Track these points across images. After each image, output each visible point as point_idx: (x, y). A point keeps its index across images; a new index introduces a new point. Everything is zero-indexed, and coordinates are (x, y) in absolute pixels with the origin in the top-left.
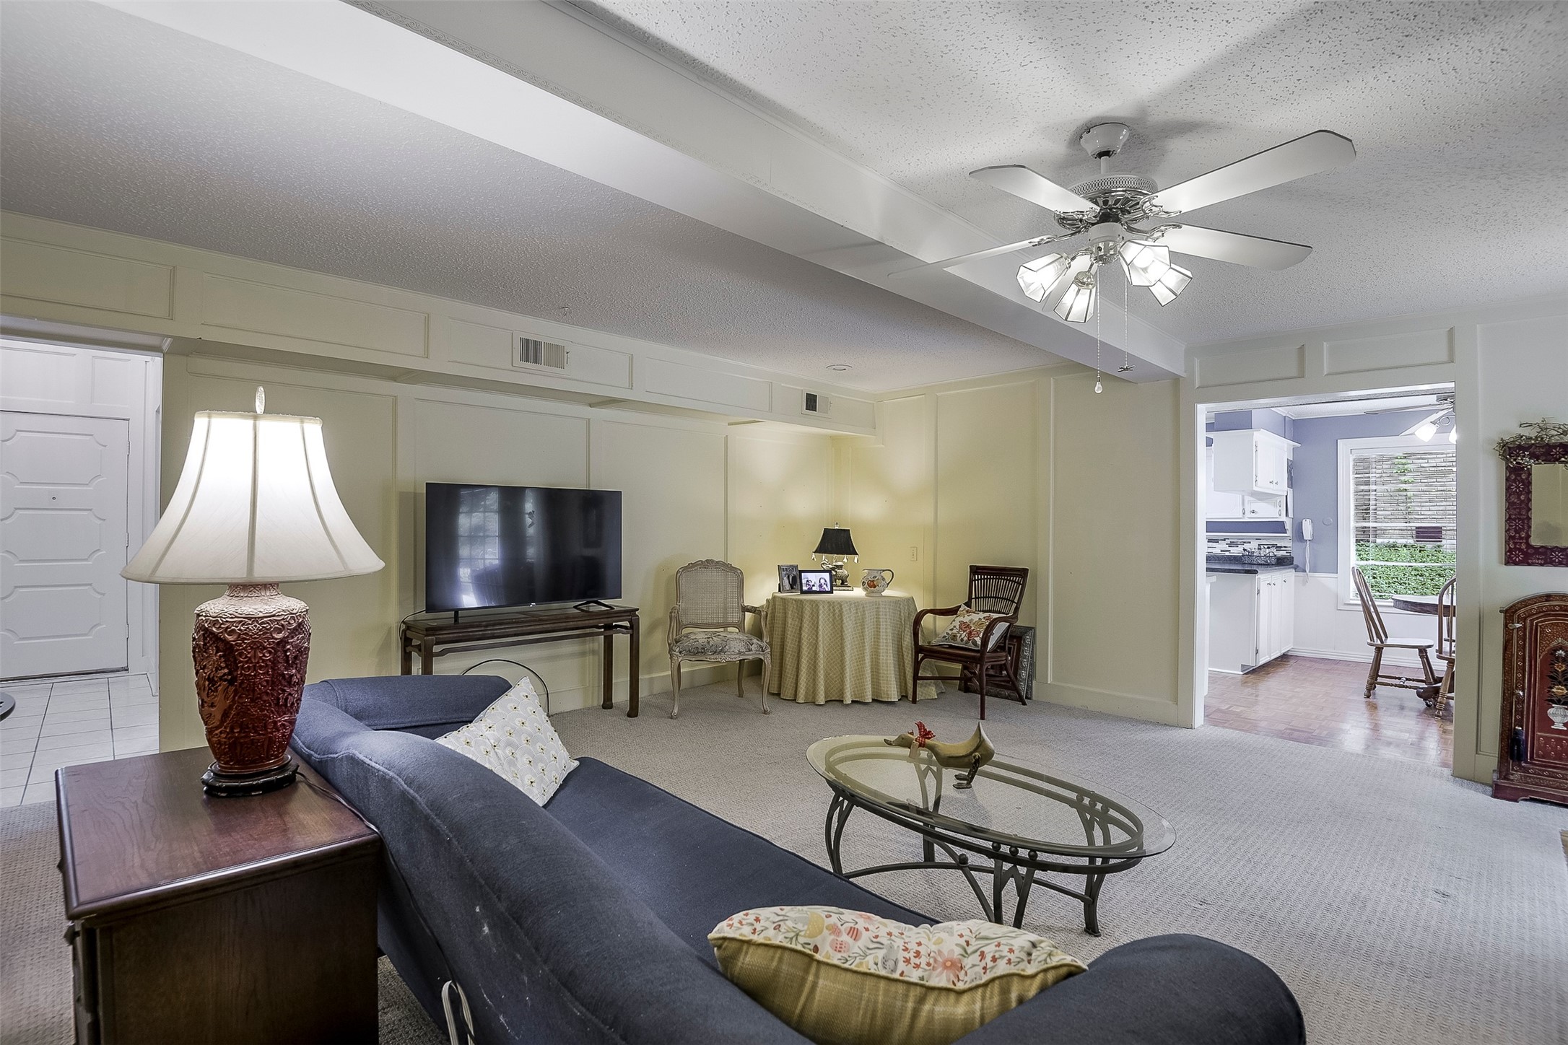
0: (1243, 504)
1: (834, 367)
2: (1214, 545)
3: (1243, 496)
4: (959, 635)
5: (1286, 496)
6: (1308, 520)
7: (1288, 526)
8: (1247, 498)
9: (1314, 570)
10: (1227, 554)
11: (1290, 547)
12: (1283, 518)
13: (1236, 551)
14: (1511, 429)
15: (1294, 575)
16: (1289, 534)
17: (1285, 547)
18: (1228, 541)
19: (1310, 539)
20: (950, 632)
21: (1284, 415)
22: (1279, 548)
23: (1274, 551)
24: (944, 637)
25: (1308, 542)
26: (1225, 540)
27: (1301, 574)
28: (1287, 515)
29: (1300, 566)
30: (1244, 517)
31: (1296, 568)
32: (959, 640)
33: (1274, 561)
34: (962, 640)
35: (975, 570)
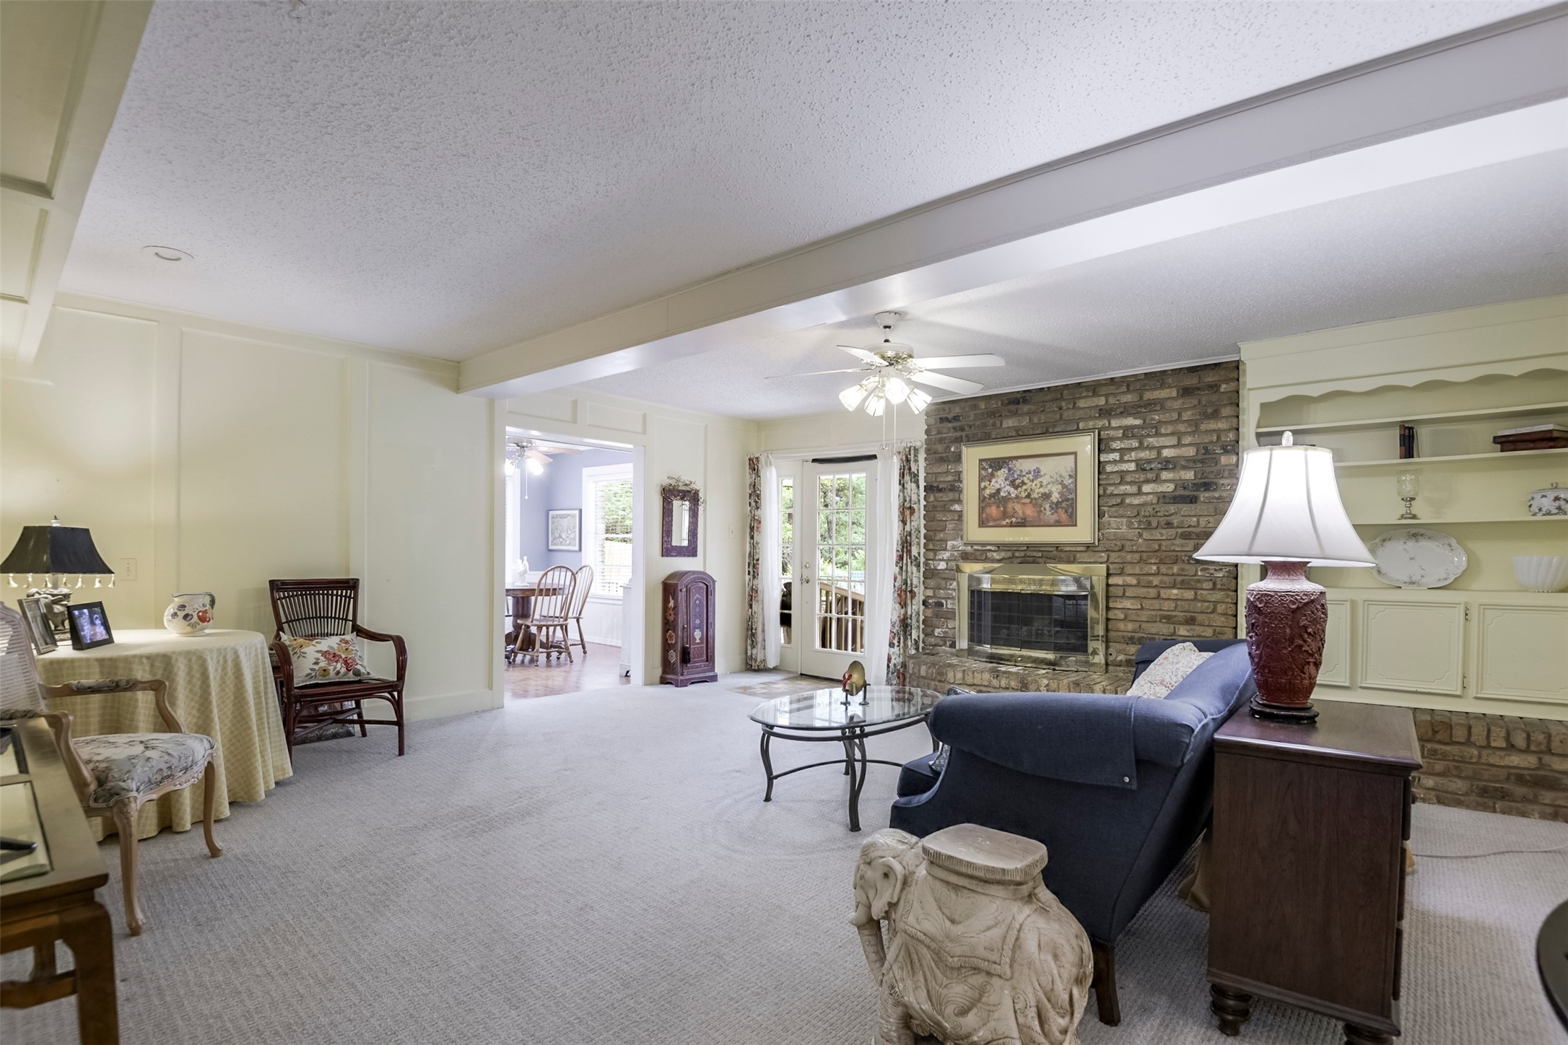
1: (157, 250)
4: (331, 668)
14: (666, 482)
20: (316, 667)
24: (307, 675)
32: (332, 673)
34: (338, 673)
35: (275, 586)
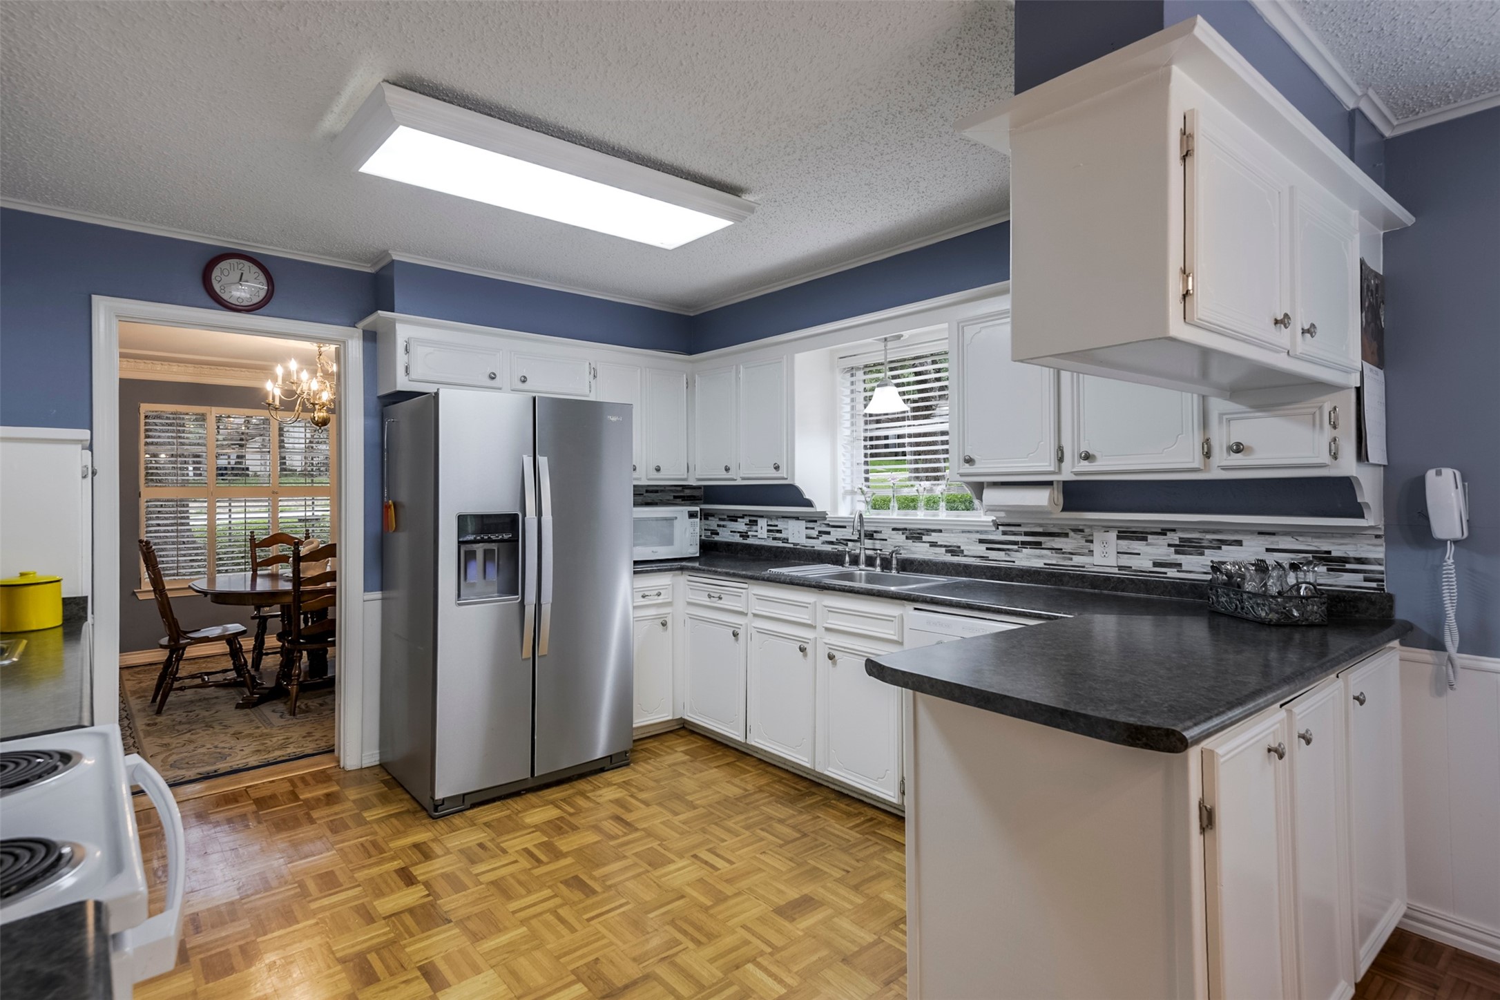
0: (1205, 424)
2: (1136, 546)
3: (1204, 398)
5: (1359, 391)
6: (1448, 473)
7: (1370, 490)
8: (1218, 405)
9: (1478, 643)
10: (1172, 573)
11: (1379, 563)
12: (1347, 466)
13: (1196, 566)
15: (1397, 659)
16: (1373, 519)
17: (1360, 561)
18: (1174, 538)
19: (1458, 535)
21: (1350, 104)
22: (1336, 564)
23: (1320, 575)
25: (1450, 550)
26: (1163, 532)
27: (1425, 655)
28: (1362, 454)
29: (1423, 625)
30: (1206, 468)
31: (1408, 634)
33: (1315, 610)
